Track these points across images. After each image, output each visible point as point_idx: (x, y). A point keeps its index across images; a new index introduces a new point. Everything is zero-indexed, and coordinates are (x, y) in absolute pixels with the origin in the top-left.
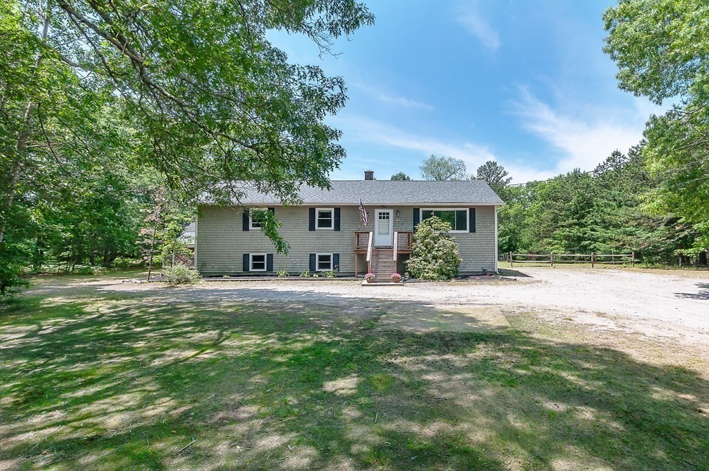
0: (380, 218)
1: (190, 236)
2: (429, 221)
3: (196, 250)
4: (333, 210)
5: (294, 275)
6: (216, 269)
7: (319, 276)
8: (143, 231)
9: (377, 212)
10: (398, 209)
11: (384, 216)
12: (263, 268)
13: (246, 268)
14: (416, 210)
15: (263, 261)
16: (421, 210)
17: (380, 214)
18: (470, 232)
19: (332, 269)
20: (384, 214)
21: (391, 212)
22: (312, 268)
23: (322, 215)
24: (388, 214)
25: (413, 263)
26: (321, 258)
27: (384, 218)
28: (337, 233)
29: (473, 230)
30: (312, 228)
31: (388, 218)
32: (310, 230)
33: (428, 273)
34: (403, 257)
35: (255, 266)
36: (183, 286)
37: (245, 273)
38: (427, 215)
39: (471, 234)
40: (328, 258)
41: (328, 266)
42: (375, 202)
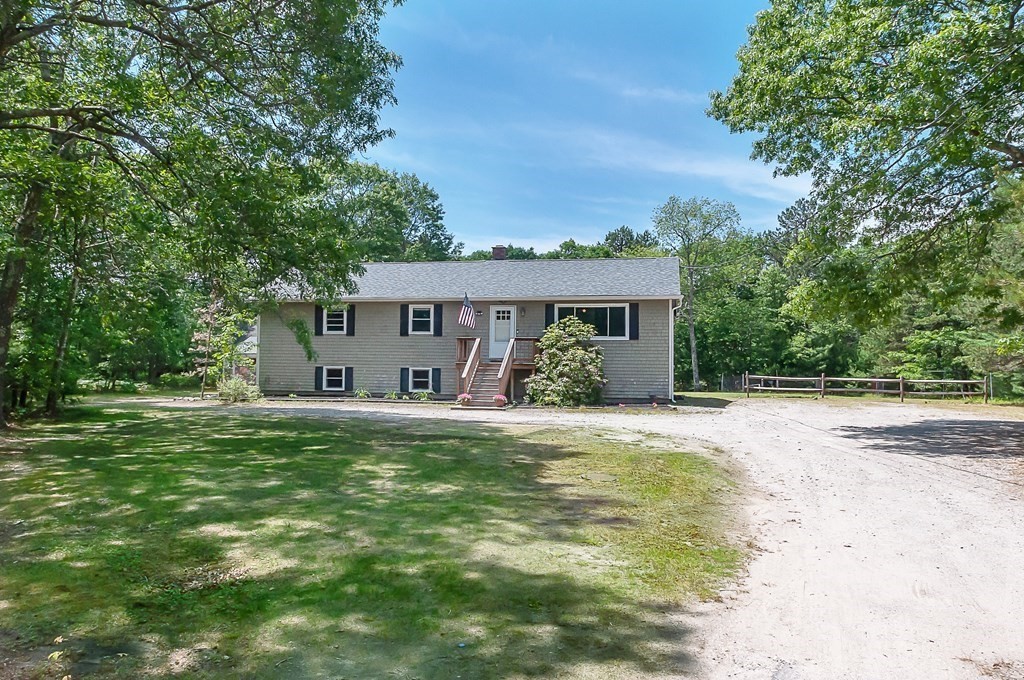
0: (498, 318)
1: (251, 346)
2: (565, 323)
3: (258, 360)
4: (432, 308)
5: (377, 396)
6: (282, 386)
7: (410, 399)
8: (197, 336)
9: (493, 309)
10: (523, 306)
11: (503, 316)
12: (341, 386)
13: (318, 385)
14: (549, 306)
15: (341, 376)
16: (557, 306)
17: (498, 312)
18: (631, 338)
19: (430, 390)
20: (504, 312)
21: (513, 310)
22: (404, 389)
23: (417, 314)
24: (509, 312)
26: (417, 374)
27: (504, 318)
28: (438, 339)
29: (634, 335)
30: (404, 332)
31: (509, 318)
32: (401, 335)
33: (549, 395)
35: (331, 383)
36: (239, 404)
37: (317, 392)
38: (564, 313)
39: (632, 341)
40: (425, 374)
41: (425, 385)
42: (490, 295)
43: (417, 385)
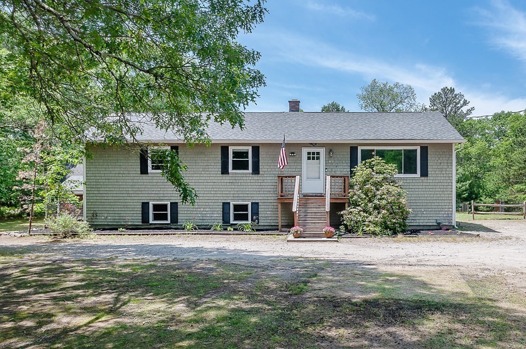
0: (309, 158)
1: (77, 180)
2: (370, 163)
3: (84, 197)
4: (250, 149)
5: (204, 228)
6: (110, 220)
7: (234, 229)
8: (21, 175)
9: (305, 151)
10: (331, 148)
11: (313, 157)
12: (166, 219)
13: (145, 219)
14: (353, 149)
15: (166, 210)
16: (360, 149)
17: (309, 153)
18: (422, 176)
19: (250, 222)
20: (314, 153)
21: (322, 151)
22: (226, 220)
23: (236, 154)
24: (318, 153)
25: (350, 214)
26: (237, 208)
27: (313, 158)
28: (256, 177)
29: (424, 173)
30: (225, 171)
31: (318, 158)
32: (222, 173)
33: (368, 226)
34: (337, 207)
35: (156, 217)
36: (69, 241)
37: (144, 225)
38: (367, 155)
39: (423, 178)
40: (245, 207)
41: (245, 217)
42: (301, 139)
43: (237, 217)
